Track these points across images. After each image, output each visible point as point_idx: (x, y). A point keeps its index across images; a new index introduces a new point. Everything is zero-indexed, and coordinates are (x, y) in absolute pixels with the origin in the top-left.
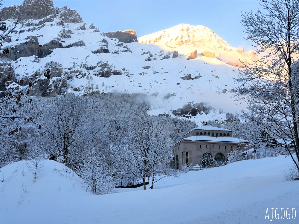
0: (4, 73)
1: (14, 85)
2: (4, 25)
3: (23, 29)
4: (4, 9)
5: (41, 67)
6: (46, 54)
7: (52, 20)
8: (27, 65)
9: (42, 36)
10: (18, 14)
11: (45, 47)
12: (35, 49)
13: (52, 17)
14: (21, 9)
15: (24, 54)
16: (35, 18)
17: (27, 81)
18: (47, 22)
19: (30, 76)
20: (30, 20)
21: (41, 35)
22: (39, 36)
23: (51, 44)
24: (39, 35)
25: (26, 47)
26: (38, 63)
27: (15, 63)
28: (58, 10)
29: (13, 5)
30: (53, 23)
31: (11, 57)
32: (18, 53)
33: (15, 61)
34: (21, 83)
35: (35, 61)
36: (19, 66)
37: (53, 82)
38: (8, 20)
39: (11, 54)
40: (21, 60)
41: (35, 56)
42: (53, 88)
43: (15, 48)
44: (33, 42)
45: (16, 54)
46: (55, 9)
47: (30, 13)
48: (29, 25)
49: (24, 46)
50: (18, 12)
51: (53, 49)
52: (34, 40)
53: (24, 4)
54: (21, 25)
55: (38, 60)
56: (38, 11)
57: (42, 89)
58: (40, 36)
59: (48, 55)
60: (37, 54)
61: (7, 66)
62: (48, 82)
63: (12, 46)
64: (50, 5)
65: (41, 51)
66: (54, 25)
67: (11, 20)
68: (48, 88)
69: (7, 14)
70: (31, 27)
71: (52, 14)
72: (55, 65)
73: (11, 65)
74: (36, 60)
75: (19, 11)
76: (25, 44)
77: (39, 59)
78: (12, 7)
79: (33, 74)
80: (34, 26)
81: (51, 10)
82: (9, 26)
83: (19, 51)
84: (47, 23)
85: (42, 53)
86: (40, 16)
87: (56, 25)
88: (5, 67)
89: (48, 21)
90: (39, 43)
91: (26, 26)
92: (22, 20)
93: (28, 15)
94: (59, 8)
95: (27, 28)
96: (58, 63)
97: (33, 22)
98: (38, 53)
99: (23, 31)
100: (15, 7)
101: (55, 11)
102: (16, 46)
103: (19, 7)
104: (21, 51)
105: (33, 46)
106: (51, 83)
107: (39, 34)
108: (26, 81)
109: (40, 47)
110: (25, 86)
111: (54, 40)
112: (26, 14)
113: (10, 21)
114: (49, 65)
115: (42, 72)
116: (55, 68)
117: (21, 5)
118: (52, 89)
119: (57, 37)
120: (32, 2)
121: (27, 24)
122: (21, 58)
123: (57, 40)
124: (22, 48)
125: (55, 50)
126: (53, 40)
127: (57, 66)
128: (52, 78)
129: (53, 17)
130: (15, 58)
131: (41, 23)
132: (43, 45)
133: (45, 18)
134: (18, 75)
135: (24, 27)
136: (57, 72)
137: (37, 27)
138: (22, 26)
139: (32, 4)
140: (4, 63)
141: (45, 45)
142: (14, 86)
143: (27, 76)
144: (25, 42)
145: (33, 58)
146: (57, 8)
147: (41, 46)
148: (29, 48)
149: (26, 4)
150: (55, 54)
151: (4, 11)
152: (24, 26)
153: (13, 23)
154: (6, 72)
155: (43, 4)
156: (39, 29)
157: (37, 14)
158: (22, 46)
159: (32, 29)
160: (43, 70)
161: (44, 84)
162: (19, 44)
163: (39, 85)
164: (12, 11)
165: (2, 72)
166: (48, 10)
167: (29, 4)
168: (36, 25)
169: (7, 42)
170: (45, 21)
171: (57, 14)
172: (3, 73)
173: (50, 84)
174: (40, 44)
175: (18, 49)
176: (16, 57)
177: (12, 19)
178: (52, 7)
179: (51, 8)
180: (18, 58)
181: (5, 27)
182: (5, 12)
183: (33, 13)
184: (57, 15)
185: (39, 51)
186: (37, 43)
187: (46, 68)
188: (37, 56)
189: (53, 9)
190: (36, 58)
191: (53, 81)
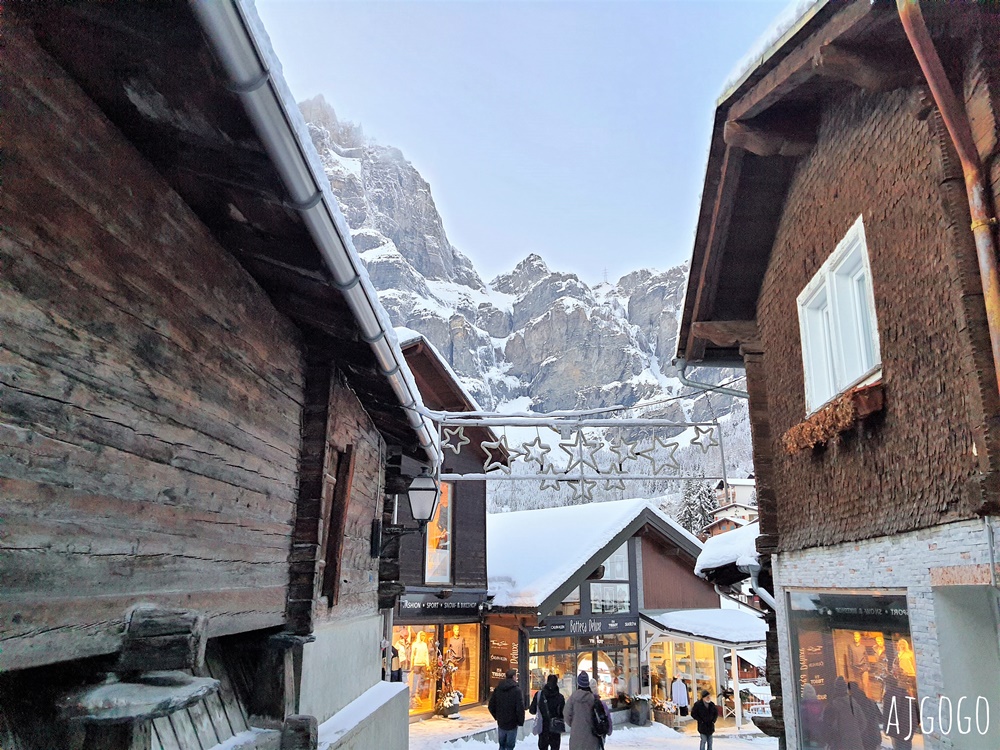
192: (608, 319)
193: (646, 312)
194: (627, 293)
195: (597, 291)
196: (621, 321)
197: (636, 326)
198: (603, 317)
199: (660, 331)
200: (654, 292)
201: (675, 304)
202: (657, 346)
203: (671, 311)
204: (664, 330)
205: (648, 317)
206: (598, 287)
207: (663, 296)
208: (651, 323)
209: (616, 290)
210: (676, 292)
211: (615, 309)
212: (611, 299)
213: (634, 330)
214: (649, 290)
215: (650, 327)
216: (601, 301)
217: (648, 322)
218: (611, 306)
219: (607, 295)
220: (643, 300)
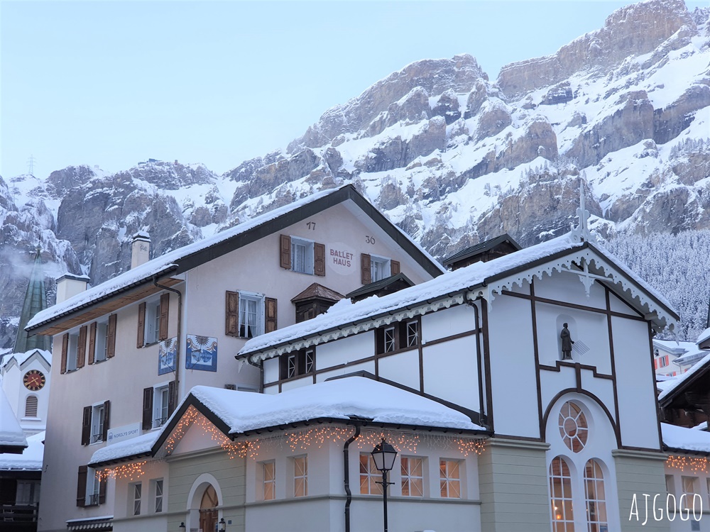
0: (563, 198)
1: (592, 222)
2: (567, 87)
3: (613, 85)
4: (563, 50)
5: (661, 162)
6: (676, 130)
7: (684, 41)
8: (627, 169)
9: (661, 87)
10: (597, 53)
11: (672, 110)
12: (644, 122)
13: (684, 34)
14: (602, 40)
15: (617, 142)
16: (641, 51)
17: (628, 207)
18: (672, 52)
19: (634, 193)
20: (628, 59)
21: (658, 86)
22: (654, 90)
23: (687, 98)
24: (651, 88)
25: (619, 122)
26: (656, 157)
27: (598, 170)
28: (700, 14)
29: (582, 36)
30: (689, 48)
31: (586, 157)
32: (602, 144)
33: (598, 166)
34: (615, 215)
35: (647, 154)
36: (608, 174)
37: (697, 194)
38: (575, 75)
39: (584, 150)
40: (610, 161)
41: (645, 140)
42: (701, 210)
43: (591, 132)
44: (635, 107)
45: (596, 148)
46: (693, 15)
47: (628, 41)
48: (626, 71)
49: (613, 122)
50: (596, 49)
51: (694, 112)
52: (639, 102)
53: (609, 23)
54: (608, 76)
55: (656, 148)
56: (646, 32)
57: (669, 219)
58: (656, 89)
59: (683, 129)
60: (652, 134)
61: (569, 177)
62: (683, 197)
63: (585, 131)
64: (677, 8)
65: (661, 124)
66: (693, 53)
67: (581, 73)
68: (685, 212)
69: (572, 61)
70: (633, 75)
71: (684, 27)
72: (698, 148)
73: (578, 174)
74: (650, 151)
75: (598, 47)
76: (617, 117)
77: (658, 146)
78: (581, 41)
79: (643, 185)
80: (639, 70)
81: (681, 18)
82: (579, 89)
83: (602, 139)
84: (672, 54)
85: (665, 131)
86: (653, 43)
87: (697, 51)
88: (564, 182)
89: (674, 47)
90: (652, 106)
91: (619, 77)
92: (609, 65)
93: (621, 48)
94: (703, 9)
95: (623, 81)
96: (705, 140)
97: (635, 62)
98: (655, 133)
99: (615, 90)
100: (587, 39)
101: (693, 18)
102: (594, 128)
103: (596, 35)
104: (608, 137)
105: (637, 117)
106: (693, 196)
107: (652, 83)
108: (625, 206)
109: (657, 116)
110: (625, 219)
111: (694, 88)
112: (616, 47)
113: (580, 75)
114: (680, 150)
115: (663, 173)
116: (700, 155)
117: (602, 30)
118: (698, 214)
119: (701, 78)
120: (629, 14)
121: (622, 70)
122: (610, 155)
123: (702, 86)
124: (610, 129)
125: (699, 114)
126: (690, 87)
127: (705, 147)
128: (696, 183)
129: (686, 33)
130: (596, 158)
131: (657, 57)
132: (664, 107)
133: (666, 42)
134: (605, 197)
135: (616, 79)
136: (707, 164)
137: (646, 71)
138: (611, 80)
139: (629, 18)
140: (560, 172)
141: (669, 108)
142: (594, 225)
143: (627, 193)
144: (616, 111)
145: (640, 147)
146: (697, 9)
147: (660, 111)
148: (627, 124)
149: (614, 24)
150: (700, 124)
151: (562, 57)
152: (613, 80)
153: (588, 79)
154: (567, 193)
155: (657, 9)
156: (652, 74)
157: (646, 38)
158: (610, 123)
159: (636, 79)
160: (666, 168)
161: (672, 206)
162: (601, 121)
163: (659, 209)
164: (581, 51)
165: (558, 196)
166: (673, 22)
167: (621, 21)
168: (645, 66)
169: (577, 126)
170: (667, 50)
171: (701, 24)
172: (561, 196)
173: (690, 200)
174: (655, 109)
175: (601, 133)
176: (598, 155)
177: (584, 70)
178: (683, 9)
179: (681, 13)
180: (604, 155)
181: (569, 92)
182: (564, 58)
183: (635, 41)
184: (699, 27)
185: (655, 126)
186: (647, 106)
187: (673, 160)
188: (650, 140)
189: (687, 14)
190: (649, 146)
191: (700, 192)
192: (28, 228)
193: (81, 224)
194: (59, 193)
195: (17, 184)
196: (47, 234)
197: (66, 242)
198: (21, 226)
199: (96, 251)
200: (94, 199)
201: (119, 219)
202: (91, 269)
203: (113, 227)
204: (101, 252)
205: (83, 230)
206: (19, 180)
207: (106, 205)
208: (87, 238)
209: (45, 187)
210: (121, 204)
211: (40, 213)
212: (36, 200)
213: (62, 246)
214: (88, 196)
215: (84, 243)
216: (20, 201)
217: (82, 236)
218: (34, 211)
219: (32, 193)
220: (79, 207)
